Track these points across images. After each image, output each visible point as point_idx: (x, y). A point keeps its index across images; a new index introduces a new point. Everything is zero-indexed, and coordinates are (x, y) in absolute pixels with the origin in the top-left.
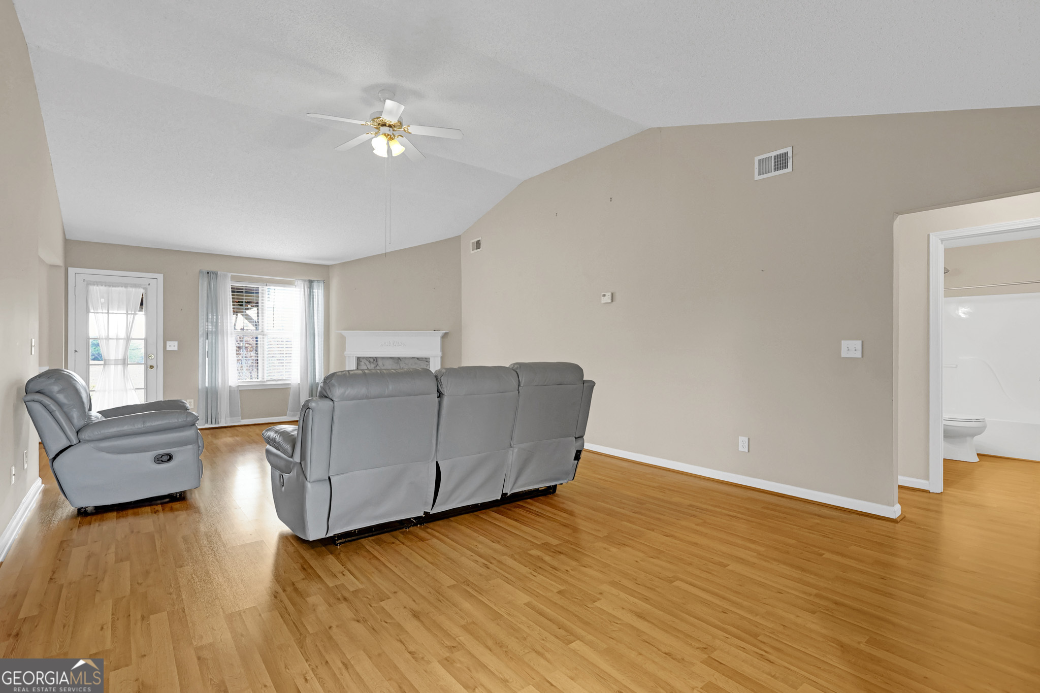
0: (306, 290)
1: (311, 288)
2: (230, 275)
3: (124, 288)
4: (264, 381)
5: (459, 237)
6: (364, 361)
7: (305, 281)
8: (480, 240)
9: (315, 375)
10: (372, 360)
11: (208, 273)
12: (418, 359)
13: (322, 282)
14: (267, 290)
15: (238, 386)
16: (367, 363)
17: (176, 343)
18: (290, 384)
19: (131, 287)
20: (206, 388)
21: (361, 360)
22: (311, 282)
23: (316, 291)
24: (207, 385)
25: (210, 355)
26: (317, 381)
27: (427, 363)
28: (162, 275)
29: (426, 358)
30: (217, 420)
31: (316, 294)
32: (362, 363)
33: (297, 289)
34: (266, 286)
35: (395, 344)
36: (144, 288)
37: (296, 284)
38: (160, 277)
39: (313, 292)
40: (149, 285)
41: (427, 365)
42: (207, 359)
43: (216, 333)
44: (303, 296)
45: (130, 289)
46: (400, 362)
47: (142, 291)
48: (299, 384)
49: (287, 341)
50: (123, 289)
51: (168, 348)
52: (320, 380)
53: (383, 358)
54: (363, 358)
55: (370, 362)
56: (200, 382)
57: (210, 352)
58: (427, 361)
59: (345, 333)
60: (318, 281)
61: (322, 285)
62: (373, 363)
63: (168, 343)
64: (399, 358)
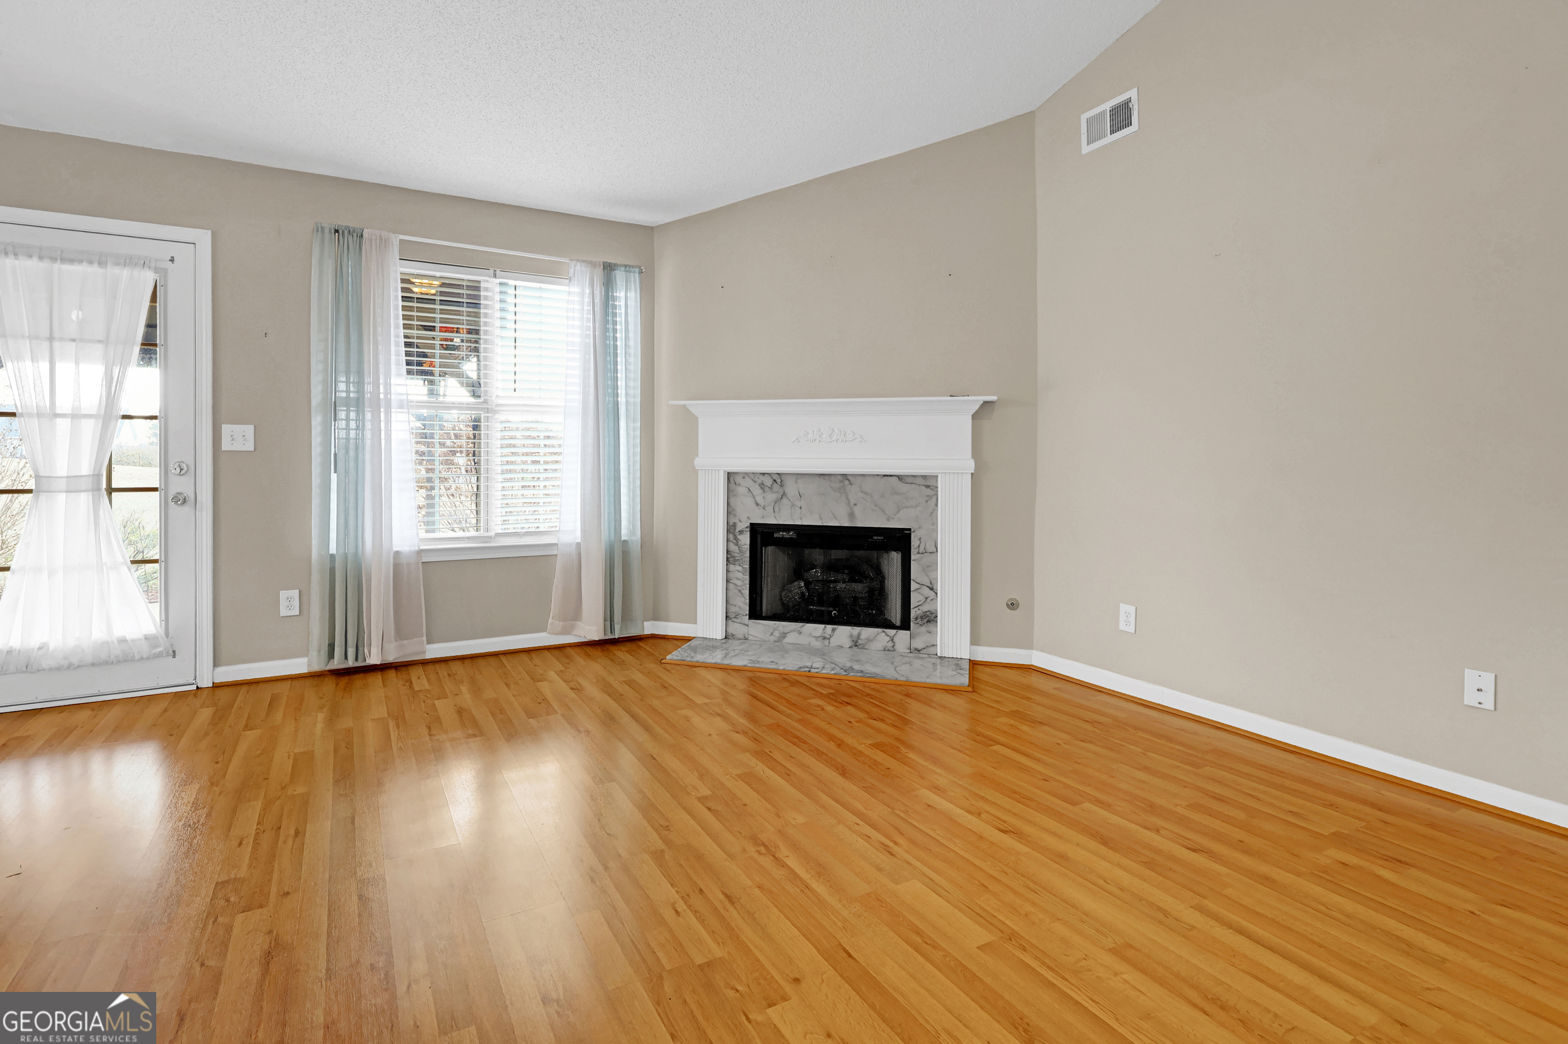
0: (597, 292)
1: (608, 284)
2: (396, 239)
3: (96, 266)
4: (490, 537)
5: (1033, 113)
6: (748, 482)
7: (593, 264)
8: (1130, 100)
9: (618, 521)
10: (768, 481)
11: (337, 231)
12: (900, 478)
13: (637, 270)
14: (498, 289)
15: (420, 552)
16: (757, 490)
17: (249, 429)
18: (556, 545)
19: (117, 264)
20: (332, 556)
21: (739, 479)
22: (609, 268)
23: (620, 294)
24: (333, 549)
25: (340, 465)
26: (625, 534)
27: (929, 492)
28: (209, 232)
29: (924, 477)
30: (360, 648)
31: (623, 303)
32: (741, 490)
33: (575, 289)
34: (495, 276)
35: (835, 438)
36: (156, 270)
37: (571, 274)
38: (204, 238)
39: (614, 299)
40: (172, 260)
41: (930, 497)
42: (334, 476)
43: (359, 404)
44: (588, 308)
45: (113, 271)
46: (849, 487)
47: (148, 278)
48: (578, 545)
49: (548, 437)
50: (94, 269)
51: (226, 446)
52: (632, 532)
53: (799, 476)
54: (746, 475)
55: (762, 486)
56: (315, 542)
57: (341, 456)
58: (928, 487)
59: (695, 406)
60: (626, 266)
61: (635, 277)
62: (771, 488)
63: (227, 429)
64: (845, 476)
